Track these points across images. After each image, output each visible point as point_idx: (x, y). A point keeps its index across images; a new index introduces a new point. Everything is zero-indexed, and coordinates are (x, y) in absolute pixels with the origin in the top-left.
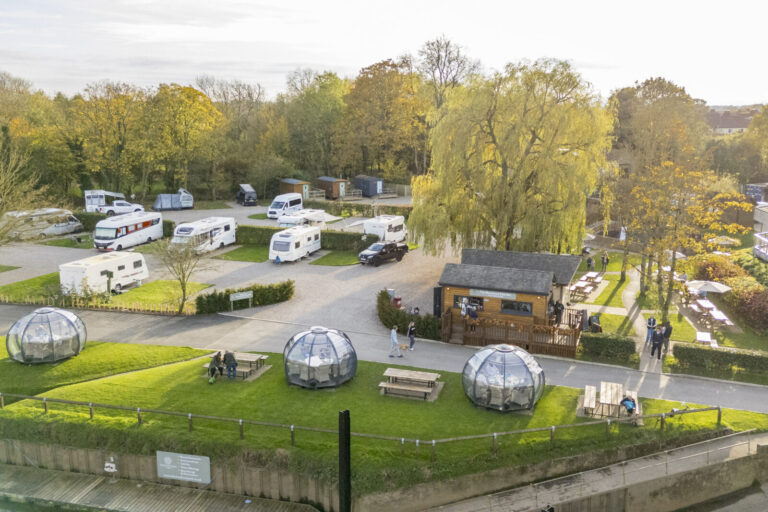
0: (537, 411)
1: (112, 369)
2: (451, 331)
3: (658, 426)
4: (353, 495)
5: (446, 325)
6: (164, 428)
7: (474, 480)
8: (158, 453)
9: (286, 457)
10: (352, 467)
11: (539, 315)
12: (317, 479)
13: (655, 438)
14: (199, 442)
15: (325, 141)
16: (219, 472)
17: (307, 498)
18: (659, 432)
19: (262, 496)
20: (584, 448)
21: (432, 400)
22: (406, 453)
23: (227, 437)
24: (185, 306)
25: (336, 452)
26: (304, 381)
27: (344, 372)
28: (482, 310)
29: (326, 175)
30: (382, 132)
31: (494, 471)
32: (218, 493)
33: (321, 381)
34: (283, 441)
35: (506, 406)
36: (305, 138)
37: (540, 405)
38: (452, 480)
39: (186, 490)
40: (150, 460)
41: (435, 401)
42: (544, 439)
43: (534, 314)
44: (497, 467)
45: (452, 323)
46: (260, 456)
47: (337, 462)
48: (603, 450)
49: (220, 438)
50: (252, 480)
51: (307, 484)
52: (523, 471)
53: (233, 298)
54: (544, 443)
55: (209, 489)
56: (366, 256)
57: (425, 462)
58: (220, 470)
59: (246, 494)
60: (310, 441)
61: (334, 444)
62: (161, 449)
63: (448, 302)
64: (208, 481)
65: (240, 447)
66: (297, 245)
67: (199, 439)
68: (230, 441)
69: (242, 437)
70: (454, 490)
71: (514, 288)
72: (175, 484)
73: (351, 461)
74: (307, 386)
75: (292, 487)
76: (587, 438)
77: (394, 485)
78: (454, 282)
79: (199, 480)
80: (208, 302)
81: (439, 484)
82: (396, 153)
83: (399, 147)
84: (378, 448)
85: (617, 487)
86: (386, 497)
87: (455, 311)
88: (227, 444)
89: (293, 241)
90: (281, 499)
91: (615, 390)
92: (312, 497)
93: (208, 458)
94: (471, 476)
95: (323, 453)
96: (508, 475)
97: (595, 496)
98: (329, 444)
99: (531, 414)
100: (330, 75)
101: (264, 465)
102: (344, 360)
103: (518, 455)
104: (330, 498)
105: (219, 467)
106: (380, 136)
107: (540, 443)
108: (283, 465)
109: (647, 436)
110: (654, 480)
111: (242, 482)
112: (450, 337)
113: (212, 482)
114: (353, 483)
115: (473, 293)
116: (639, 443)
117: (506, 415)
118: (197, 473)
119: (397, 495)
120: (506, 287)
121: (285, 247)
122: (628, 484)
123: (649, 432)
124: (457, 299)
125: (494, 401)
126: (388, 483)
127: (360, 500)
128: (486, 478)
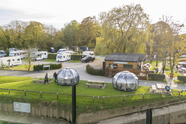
0: (137, 91)
1: (5, 82)
2: (108, 74)
3: (178, 95)
4: (77, 114)
5: (107, 72)
6: (17, 95)
7: (117, 110)
8: (14, 102)
9: (55, 103)
10: (76, 105)
11: (135, 69)
12: (65, 110)
13: (177, 98)
14: (27, 99)
15: (73, 38)
16: (33, 108)
17: (62, 117)
18: (178, 97)
19: (47, 116)
20: (154, 101)
21: (103, 89)
22: (94, 101)
23: (37, 97)
24: (30, 68)
25: (71, 101)
26: (63, 84)
27: (75, 81)
28: (117, 68)
29: (73, 46)
30: (88, 35)
31: (124, 107)
32: (33, 115)
33: (68, 83)
34: (54, 99)
35: (127, 89)
36: (68, 37)
37: (137, 90)
38: (110, 110)
39: (22, 115)
40: (11, 105)
41: (104, 89)
42: (140, 98)
43: (133, 68)
44: (125, 106)
45: (108, 72)
46: (47, 103)
47: (71, 104)
48: (160, 102)
49: (34, 98)
50: (44, 111)
51: (62, 112)
52: (134, 108)
53: (44, 66)
54: (140, 99)
55: (30, 115)
56: (83, 60)
57: (101, 104)
58: (34, 108)
59: (42, 116)
60: (63, 98)
61: (71, 99)
62: (15, 101)
63: (107, 66)
64: (30, 112)
65: (40, 100)
66: (64, 57)
67: (27, 98)
68: (37, 99)
69: (41, 97)
70: (111, 113)
71: (127, 60)
72: (19, 113)
73: (76, 104)
74: (64, 85)
75: (57, 113)
76: (155, 98)
77: (91, 111)
78: (109, 60)
79: (27, 112)
80: (37, 67)
81: (106, 111)
82: (92, 40)
83: (93, 39)
84: (85, 100)
85: (166, 113)
86: (88, 115)
87: (109, 68)
88: (36, 99)
89: (63, 56)
90: (53, 117)
91: (162, 85)
92: (63, 116)
93: (30, 104)
94: (116, 109)
95: (67, 102)
96: (129, 109)
97: (159, 116)
98: (69, 99)
99: (135, 92)
100: (75, 21)
101: (48, 106)
102: (75, 77)
103: (132, 103)
104: (69, 117)
105: (33, 107)
106: (88, 36)
107: (139, 99)
108: (54, 106)
109: (174, 98)
110: (179, 111)
111: (41, 112)
112: (108, 75)
113: (31, 112)
114: (77, 110)
115: (115, 62)
116: (172, 100)
117: (127, 92)
118: (26, 109)
119: (91, 114)
120: (124, 60)
121: (61, 57)
122: (170, 112)
123: (175, 97)
124: (110, 64)
125: (123, 88)
126: (89, 110)
127: (79, 116)
128: (122, 110)
